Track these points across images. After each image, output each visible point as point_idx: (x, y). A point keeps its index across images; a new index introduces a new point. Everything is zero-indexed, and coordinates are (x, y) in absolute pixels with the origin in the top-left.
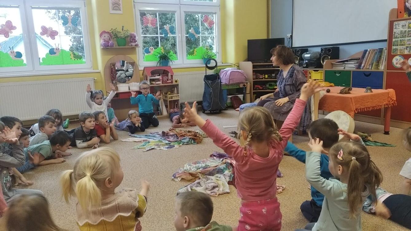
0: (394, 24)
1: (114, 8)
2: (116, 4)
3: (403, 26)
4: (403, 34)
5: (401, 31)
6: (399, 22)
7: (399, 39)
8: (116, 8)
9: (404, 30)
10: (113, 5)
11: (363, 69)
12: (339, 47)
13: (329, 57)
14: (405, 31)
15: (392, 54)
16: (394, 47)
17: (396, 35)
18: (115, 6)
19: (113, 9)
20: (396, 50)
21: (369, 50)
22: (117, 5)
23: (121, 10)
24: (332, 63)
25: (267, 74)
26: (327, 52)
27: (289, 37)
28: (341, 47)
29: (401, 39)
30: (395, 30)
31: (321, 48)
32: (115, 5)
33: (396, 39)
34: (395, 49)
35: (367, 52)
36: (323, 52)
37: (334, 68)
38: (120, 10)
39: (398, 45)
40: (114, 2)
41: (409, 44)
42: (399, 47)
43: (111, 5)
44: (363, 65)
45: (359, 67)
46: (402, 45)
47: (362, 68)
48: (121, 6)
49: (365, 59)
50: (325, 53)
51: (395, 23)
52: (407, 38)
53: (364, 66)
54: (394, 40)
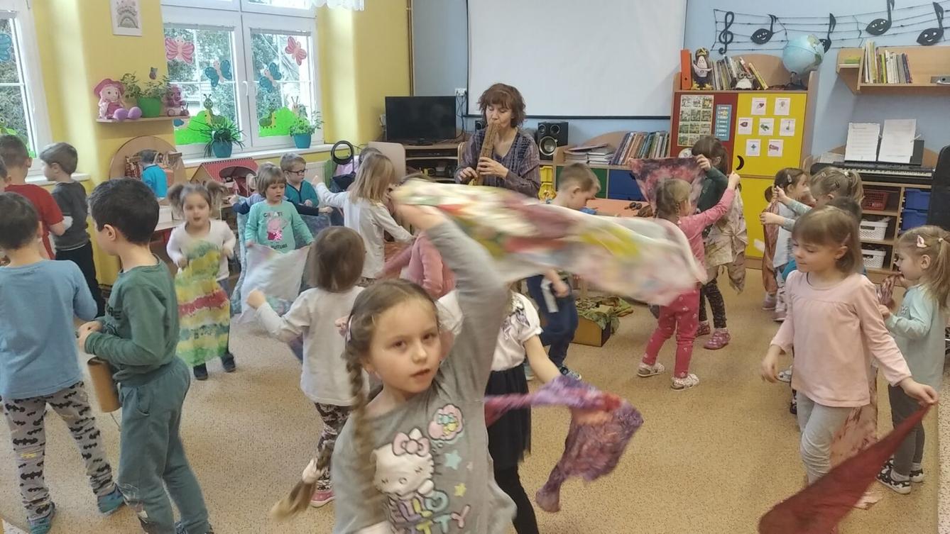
0: (682, 99)
1: (123, 20)
2: (127, 11)
3: (695, 103)
4: (695, 116)
5: (693, 111)
6: (689, 96)
7: (689, 123)
8: (128, 22)
9: (697, 109)
10: (120, 14)
11: (621, 165)
12: (567, 123)
13: (556, 141)
14: (699, 111)
15: (678, 145)
16: (681, 135)
17: (684, 116)
18: (125, 17)
19: (121, 25)
20: (685, 139)
21: (632, 134)
22: (130, 15)
23: (139, 26)
24: (564, 153)
25: (427, 168)
26: (552, 132)
27: (461, 95)
28: (571, 122)
29: (693, 123)
30: (682, 108)
31: (539, 124)
32: (126, 14)
33: (685, 123)
34: (683, 138)
35: (630, 138)
36: (543, 130)
37: (567, 161)
38: (137, 27)
39: (687, 132)
40: (123, 8)
41: (705, 132)
42: (688, 135)
43: (115, 13)
44: (621, 159)
45: (615, 162)
46: (695, 132)
47: (620, 163)
48: (138, 17)
49: (626, 149)
50: (547, 133)
51: (683, 97)
52: (701, 123)
53: (624, 160)
54: (681, 123)
